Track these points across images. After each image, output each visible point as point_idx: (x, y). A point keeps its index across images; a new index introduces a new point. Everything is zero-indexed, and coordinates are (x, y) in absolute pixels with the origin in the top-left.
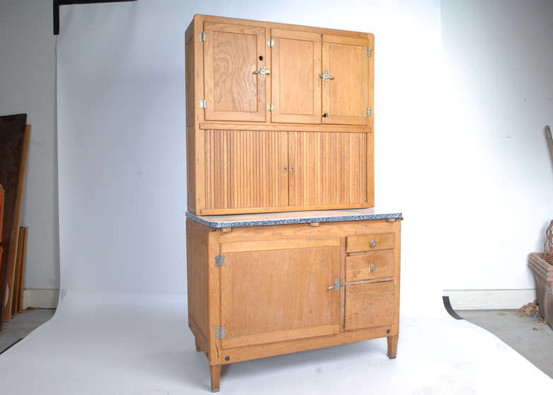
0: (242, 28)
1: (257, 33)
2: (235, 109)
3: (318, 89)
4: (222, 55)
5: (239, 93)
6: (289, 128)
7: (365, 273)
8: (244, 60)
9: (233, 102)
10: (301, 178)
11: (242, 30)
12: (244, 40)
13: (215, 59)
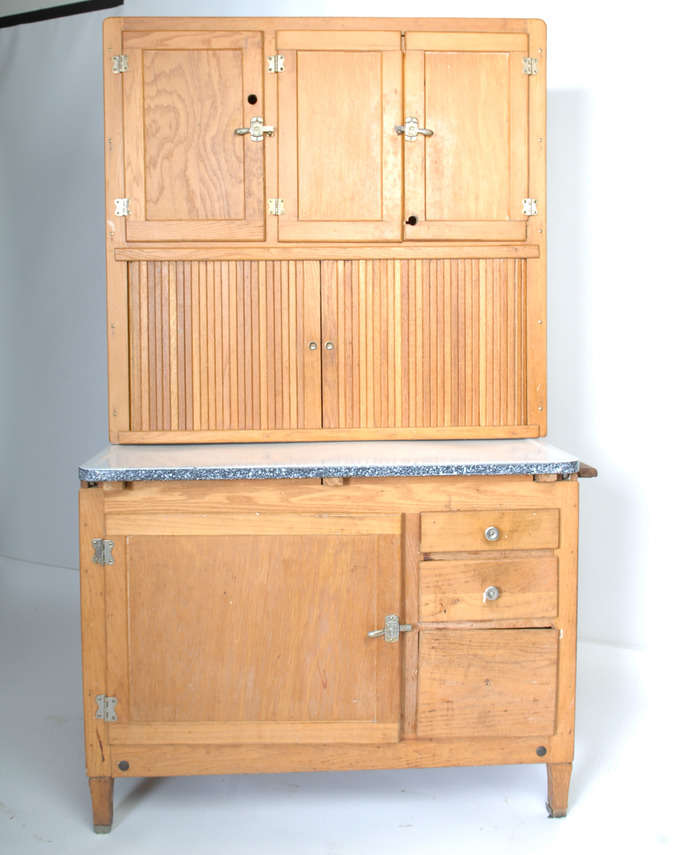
0: (207, 36)
1: (242, 44)
2: (193, 216)
3: (393, 161)
4: (164, 100)
5: (202, 180)
6: (323, 253)
7: (472, 605)
8: (214, 106)
9: (190, 199)
10: (352, 366)
11: (209, 41)
12: (213, 62)
13: (145, 111)
